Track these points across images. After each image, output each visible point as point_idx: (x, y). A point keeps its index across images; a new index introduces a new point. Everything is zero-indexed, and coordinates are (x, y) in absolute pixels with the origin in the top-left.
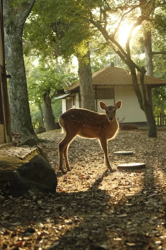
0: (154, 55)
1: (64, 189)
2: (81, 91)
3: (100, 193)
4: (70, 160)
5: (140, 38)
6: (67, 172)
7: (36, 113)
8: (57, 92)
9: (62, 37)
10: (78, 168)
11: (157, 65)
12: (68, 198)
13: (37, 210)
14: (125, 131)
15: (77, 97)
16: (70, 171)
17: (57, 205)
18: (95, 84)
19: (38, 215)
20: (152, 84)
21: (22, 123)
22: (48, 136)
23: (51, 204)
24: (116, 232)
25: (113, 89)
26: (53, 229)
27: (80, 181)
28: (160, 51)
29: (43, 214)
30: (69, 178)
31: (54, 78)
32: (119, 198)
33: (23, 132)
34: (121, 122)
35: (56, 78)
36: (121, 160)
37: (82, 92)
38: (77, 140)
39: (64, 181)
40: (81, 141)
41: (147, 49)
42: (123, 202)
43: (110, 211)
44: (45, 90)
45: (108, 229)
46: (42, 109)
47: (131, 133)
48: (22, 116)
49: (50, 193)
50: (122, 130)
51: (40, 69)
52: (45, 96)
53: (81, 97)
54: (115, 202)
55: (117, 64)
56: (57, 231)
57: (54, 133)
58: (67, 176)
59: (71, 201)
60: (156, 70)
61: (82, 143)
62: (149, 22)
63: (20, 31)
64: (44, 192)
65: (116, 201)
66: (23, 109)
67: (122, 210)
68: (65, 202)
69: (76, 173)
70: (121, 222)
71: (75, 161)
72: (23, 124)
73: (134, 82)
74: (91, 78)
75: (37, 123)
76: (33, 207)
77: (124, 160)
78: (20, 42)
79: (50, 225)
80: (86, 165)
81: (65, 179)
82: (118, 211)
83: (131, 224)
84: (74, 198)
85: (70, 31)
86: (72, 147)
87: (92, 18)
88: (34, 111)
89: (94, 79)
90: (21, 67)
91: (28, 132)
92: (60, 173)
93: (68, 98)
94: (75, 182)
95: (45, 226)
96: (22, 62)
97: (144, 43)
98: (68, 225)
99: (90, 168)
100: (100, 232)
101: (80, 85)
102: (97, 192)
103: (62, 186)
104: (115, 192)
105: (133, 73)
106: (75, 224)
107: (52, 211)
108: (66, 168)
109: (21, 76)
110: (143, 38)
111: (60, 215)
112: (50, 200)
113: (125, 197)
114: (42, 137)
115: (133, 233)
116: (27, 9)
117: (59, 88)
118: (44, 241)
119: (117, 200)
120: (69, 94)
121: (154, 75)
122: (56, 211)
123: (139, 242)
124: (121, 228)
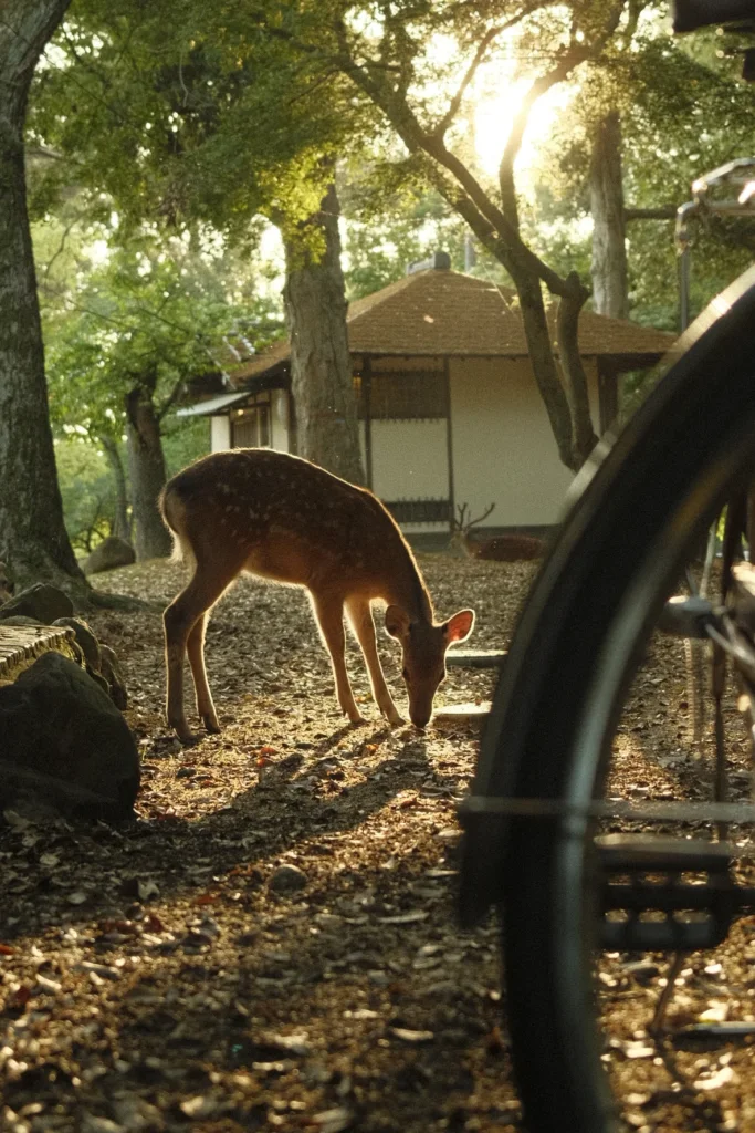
0: (632, 224)
1: (176, 810)
2: (297, 381)
3: (330, 826)
4: (227, 684)
5: (568, 146)
6: (204, 737)
7: (98, 481)
8: (187, 382)
9: (210, 132)
10: (255, 721)
11: (644, 269)
12: (181, 844)
13: (31, 894)
14: (493, 565)
15: (280, 407)
16: (217, 732)
17: (125, 874)
18: (361, 350)
19: (32, 915)
20: (620, 351)
21: (21, 521)
22: (141, 584)
23: (99, 869)
24: (361, 987)
25: (445, 375)
26: (86, 971)
27: (254, 774)
28: (659, 206)
29: (53, 909)
30: (206, 764)
31: (177, 322)
32: (408, 847)
33: (23, 562)
34: (477, 521)
35: (186, 319)
36: (454, 688)
37: (301, 385)
38: (272, 602)
39: (180, 775)
40: (288, 604)
41: (603, 196)
42: (423, 860)
43: (355, 900)
44: (135, 375)
45: (327, 975)
46: (123, 460)
47: (520, 571)
48: (22, 489)
49: (104, 825)
50: (481, 561)
51: (110, 281)
52: (131, 402)
53: (297, 409)
54: (385, 861)
55: (467, 262)
56: (99, 981)
57: (168, 571)
58: (200, 755)
59: (191, 856)
60: (641, 290)
61: (292, 612)
62: (602, 72)
63: (15, 100)
64: (77, 821)
65: (389, 856)
66: (24, 457)
67: (410, 895)
68: (160, 860)
69: (244, 744)
70: (394, 944)
71: (246, 691)
72: (25, 523)
73: (531, 344)
74: (344, 320)
75: (103, 526)
76: (14, 882)
77: (468, 688)
78: (13, 154)
79: (74, 956)
80: (292, 710)
81: (187, 765)
82: (388, 901)
83: (438, 954)
84: (206, 843)
85: (243, 105)
86: (245, 632)
87: (345, 48)
88: (86, 473)
89: (359, 326)
90: (16, 269)
91: (48, 561)
92: (170, 741)
93: (240, 412)
94: (227, 781)
95: (53, 957)
96: (21, 241)
97: (588, 166)
98: (155, 957)
99: (309, 720)
100: (293, 983)
101: (292, 353)
102: (317, 823)
103: (169, 796)
104: (398, 821)
105: (531, 302)
106: (186, 953)
107: (95, 900)
108: (200, 721)
109: (17, 307)
110: (582, 144)
111: (131, 913)
112: (100, 852)
113: (434, 840)
114: (115, 585)
115: (433, 988)
116: (47, 5)
117: (201, 367)
118: (32, 1021)
119: (397, 856)
120: (245, 394)
121: (633, 314)
122: (113, 898)
123: (454, 1024)
124: (387, 968)
